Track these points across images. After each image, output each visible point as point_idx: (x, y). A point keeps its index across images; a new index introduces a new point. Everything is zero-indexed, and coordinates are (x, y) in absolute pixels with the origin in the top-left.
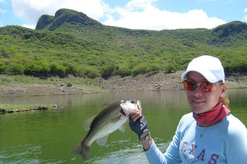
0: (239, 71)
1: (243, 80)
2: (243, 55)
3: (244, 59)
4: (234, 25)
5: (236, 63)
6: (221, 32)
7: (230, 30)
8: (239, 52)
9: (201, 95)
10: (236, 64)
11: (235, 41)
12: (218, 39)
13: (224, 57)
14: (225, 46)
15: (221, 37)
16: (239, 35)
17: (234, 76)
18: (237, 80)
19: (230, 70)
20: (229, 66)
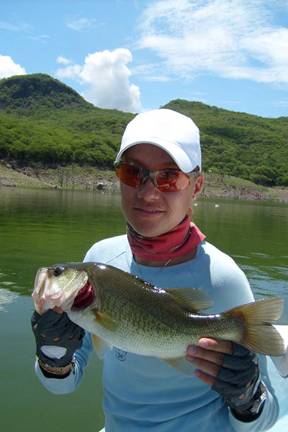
0: (41, 159)
1: (45, 175)
2: (50, 134)
3: (51, 141)
4: (39, 80)
5: (38, 146)
6: (17, 87)
7: (32, 87)
8: (44, 128)
9: (157, 198)
10: (38, 148)
11: (37, 107)
12: (9, 99)
13: (19, 133)
14: (21, 114)
15: (15, 96)
16: (45, 98)
17: (33, 167)
18: (37, 174)
19: (27, 156)
20: (26, 149)
